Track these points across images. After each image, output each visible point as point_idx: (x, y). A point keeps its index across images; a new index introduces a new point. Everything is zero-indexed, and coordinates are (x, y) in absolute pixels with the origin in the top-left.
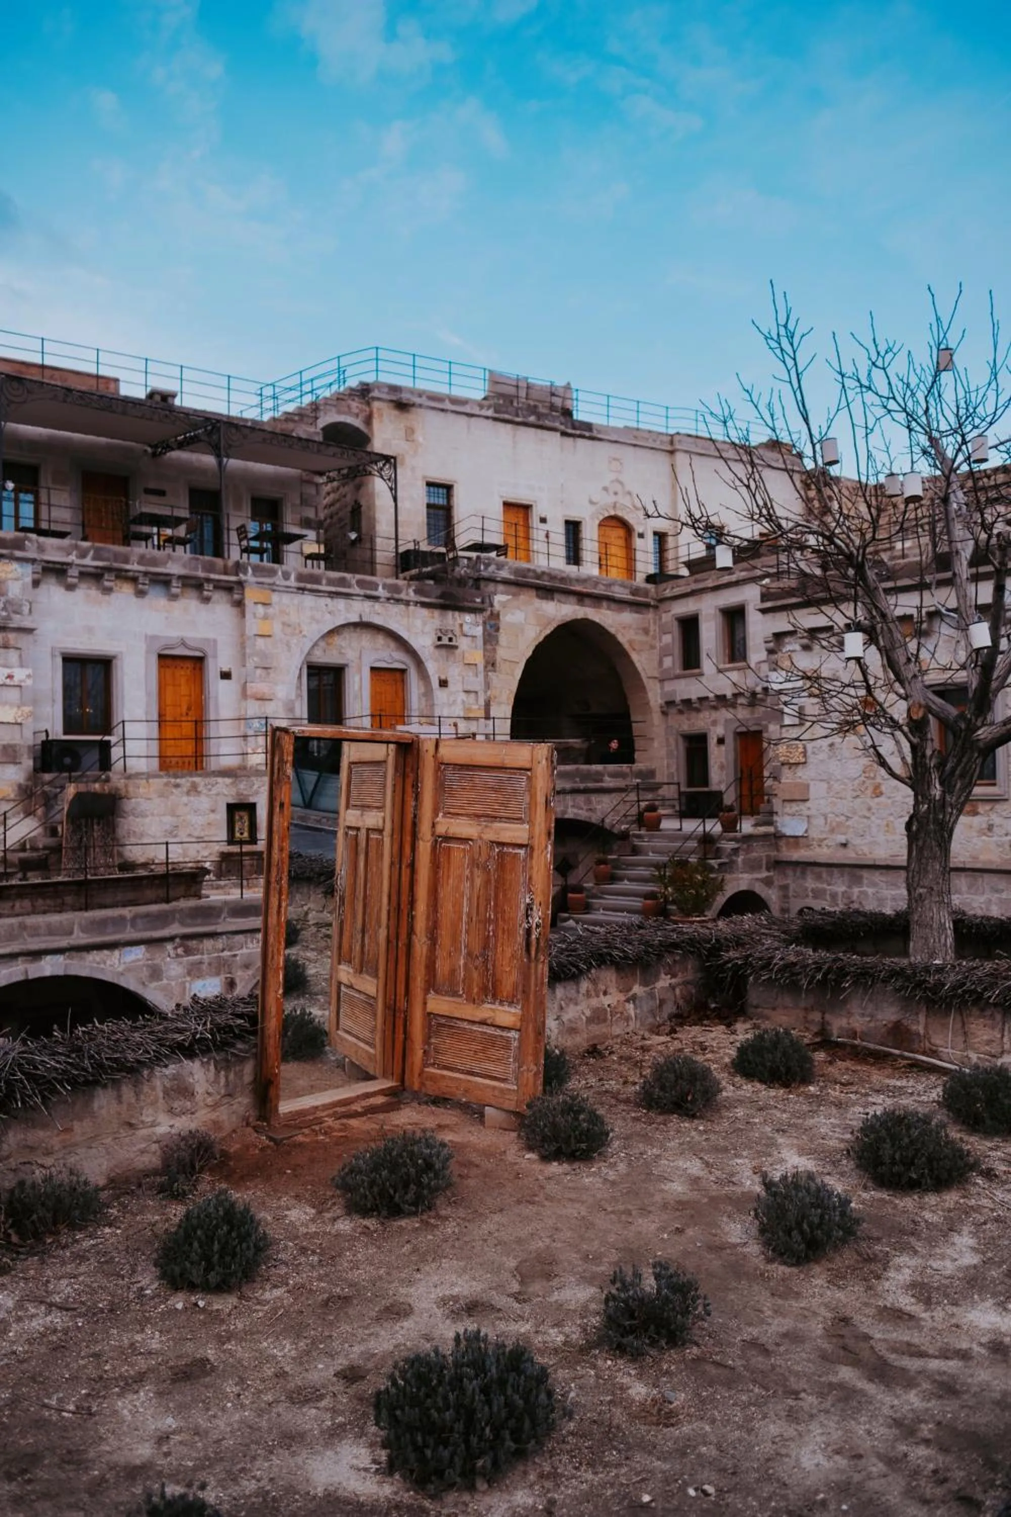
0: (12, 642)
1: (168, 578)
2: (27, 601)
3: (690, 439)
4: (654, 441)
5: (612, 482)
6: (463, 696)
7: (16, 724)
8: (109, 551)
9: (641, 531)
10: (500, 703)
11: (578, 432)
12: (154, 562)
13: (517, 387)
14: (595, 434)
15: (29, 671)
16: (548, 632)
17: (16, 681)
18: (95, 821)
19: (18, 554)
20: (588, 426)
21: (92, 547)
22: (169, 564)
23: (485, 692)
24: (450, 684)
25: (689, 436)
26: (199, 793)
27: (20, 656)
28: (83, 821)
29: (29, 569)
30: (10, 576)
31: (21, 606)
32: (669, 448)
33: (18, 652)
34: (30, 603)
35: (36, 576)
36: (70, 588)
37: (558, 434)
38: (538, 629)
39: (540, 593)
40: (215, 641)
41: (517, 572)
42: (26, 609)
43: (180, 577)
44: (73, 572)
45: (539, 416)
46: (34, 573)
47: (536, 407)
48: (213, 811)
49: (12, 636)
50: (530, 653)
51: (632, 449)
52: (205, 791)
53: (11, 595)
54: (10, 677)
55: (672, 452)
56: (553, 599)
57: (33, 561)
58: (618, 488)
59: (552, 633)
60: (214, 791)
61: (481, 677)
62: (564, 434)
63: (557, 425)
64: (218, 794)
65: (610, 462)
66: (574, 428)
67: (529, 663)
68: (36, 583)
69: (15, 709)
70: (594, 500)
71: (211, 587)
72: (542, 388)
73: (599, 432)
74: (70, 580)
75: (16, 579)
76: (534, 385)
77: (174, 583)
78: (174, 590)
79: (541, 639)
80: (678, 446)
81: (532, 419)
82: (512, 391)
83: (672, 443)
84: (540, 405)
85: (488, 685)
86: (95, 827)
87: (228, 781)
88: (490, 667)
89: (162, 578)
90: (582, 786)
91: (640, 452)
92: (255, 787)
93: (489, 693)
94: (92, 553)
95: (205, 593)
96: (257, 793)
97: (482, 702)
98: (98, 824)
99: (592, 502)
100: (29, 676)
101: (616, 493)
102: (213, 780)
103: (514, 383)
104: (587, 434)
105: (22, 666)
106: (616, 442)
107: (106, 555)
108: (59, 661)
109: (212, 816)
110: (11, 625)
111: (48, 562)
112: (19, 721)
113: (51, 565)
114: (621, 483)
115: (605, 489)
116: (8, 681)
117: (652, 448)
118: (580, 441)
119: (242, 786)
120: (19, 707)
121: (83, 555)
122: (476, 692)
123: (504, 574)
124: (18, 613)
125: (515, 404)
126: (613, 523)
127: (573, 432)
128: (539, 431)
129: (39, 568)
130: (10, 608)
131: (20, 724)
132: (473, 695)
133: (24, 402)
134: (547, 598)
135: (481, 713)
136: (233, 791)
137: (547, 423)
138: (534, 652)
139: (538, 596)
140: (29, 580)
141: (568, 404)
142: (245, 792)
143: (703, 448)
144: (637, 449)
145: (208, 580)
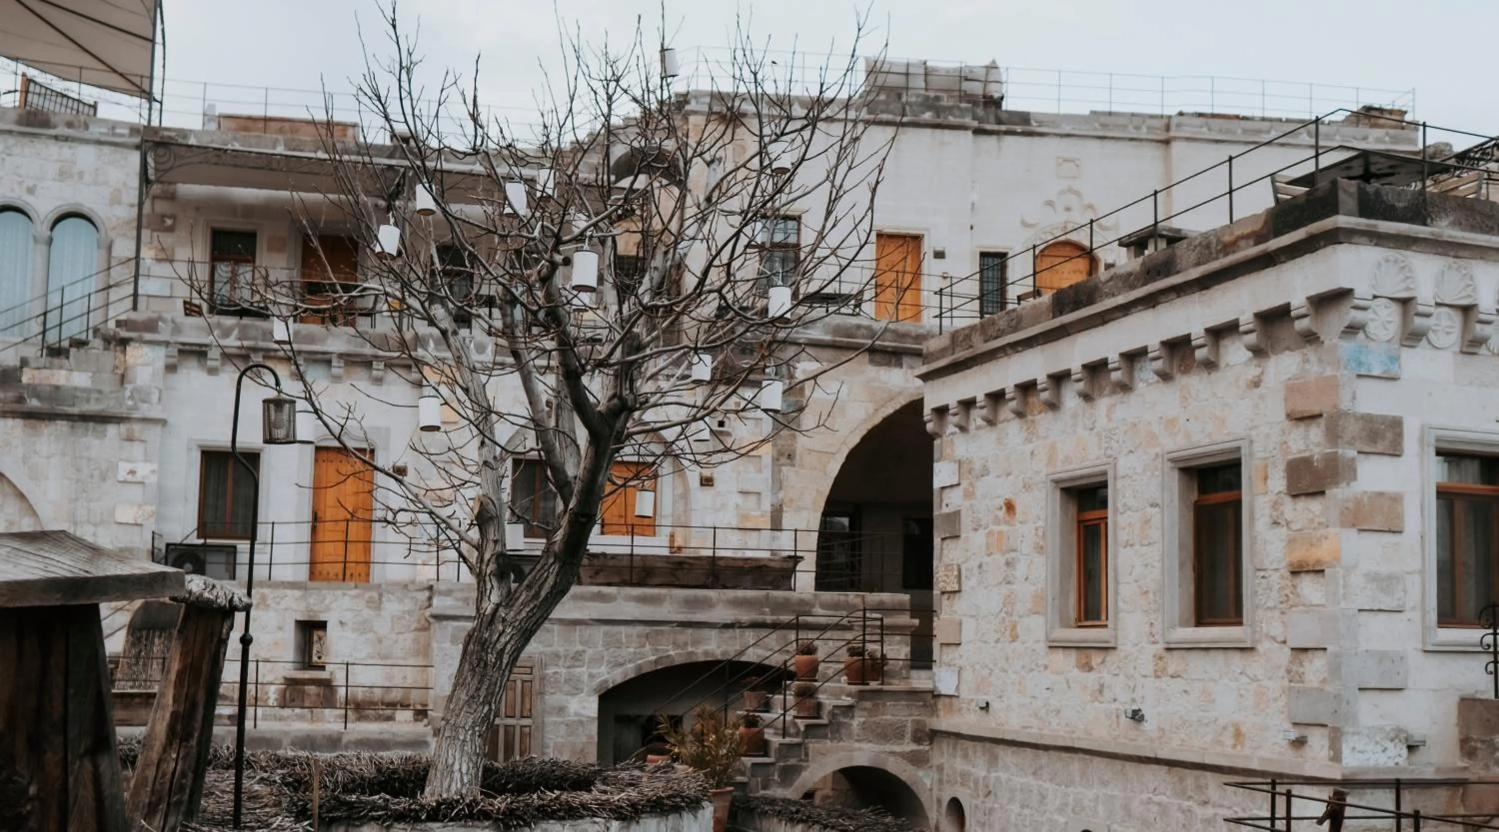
0: (137, 434)
1: (327, 357)
2: (157, 388)
3: (1201, 120)
4: (1137, 128)
5: (1062, 193)
6: (739, 499)
7: (137, 525)
8: (256, 328)
9: (1110, 261)
10: (799, 509)
11: (1003, 128)
12: (311, 339)
13: (907, 74)
14: (1034, 127)
15: (155, 466)
16: (889, 410)
17: (138, 477)
18: (157, 633)
19: (148, 336)
20: (1024, 118)
21: (237, 325)
22: (329, 341)
23: (775, 494)
24: (716, 483)
25: (1200, 115)
26: (268, 606)
27: (146, 449)
28: (144, 633)
29: (161, 352)
30: (139, 361)
31: (149, 394)
32: (1163, 136)
33: (143, 445)
34: (160, 391)
35: (171, 361)
36: (212, 371)
37: (969, 133)
38: (871, 407)
39: (878, 357)
40: (388, 430)
41: (837, 330)
42: (155, 398)
43: (341, 356)
44: (214, 353)
45: (939, 111)
46: (168, 356)
47: (937, 98)
48: (280, 628)
49: (137, 427)
50: (856, 440)
51: (1097, 143)
52: (273, 605)
53: (139, 382)
54: (132, 472)
55: (1167, 142)
56: (900, 365)
57: (167, 344)
58: (1072, 200)
59: (897, 413)
60: (283, 604)
61: (767, 473)
62: (978, 132)
63: (968, 121)
64: (286, 609)
65: (1059, 165)
66: (999, 122)
67: (853, 455)
68: (171, 368)
69: (136, 508)
70: (1030, 221)
71: (382, 366)
72: (948, 74)
73: (1041, 124)
74: (209, 363)
75: (147, 365)
76: (935, 69)
77: (334, 363)
78: (335, 371)
79: (877, 420)
80: (1173, 133)
81: (928, 116)
82: (899, 81)
83: (1168, 128)
84: (944, 95)
85: (778, 484)
86: (157, 641)
87: (297, 593)
88: (784, 460)
89: (320, 356)
90: (769, 619)
91: (1109, 145)
92: (327, 602)
93: (781, 495)
94: (236, 332)
95: (374, 372)
96: (328, 609)
97: (767, 506)
98: (160, 637)
99: (1025, 224)
100: (153, 472)
101: (1068, 209)
102: (281, 592)
103: (904, 70)
104: (1019, 129)
105: (146, 460)
106: (1068, 135)
107: (253, 333)
108: (197, 457)
109: (280, 635)
110: (135, 416)
111: (184, 344)
112: (139, 521)
113: (187, 348)
114: (1077, 193)
115: (1050, 203)
116: (130, 478)
117: (1132, 139)
118: (1009, 139)
119: (312, 601)
120: (140, 506)
121: (226, 334)
122: (759, 494)
123: (816, 333)
124: (144, 401)
125: (904, 99)
126: (1068, 251)
127: (996, 127)
128: (938, 132)
129: (174, 351)
130: (136, 395)
131: (141, 525)
132: (753, 499)
133: (171, 168)
134: (888, 364)
135: (766, 523)
136: (302, 606)
137: (951, 119)
138: (864, 439)
139: (872, 362)
140: (160, 364)
141: (994, 91)
142: (316, 608)
143: (1220, 131)
144: (1105, 142)
145: (376, 357)
